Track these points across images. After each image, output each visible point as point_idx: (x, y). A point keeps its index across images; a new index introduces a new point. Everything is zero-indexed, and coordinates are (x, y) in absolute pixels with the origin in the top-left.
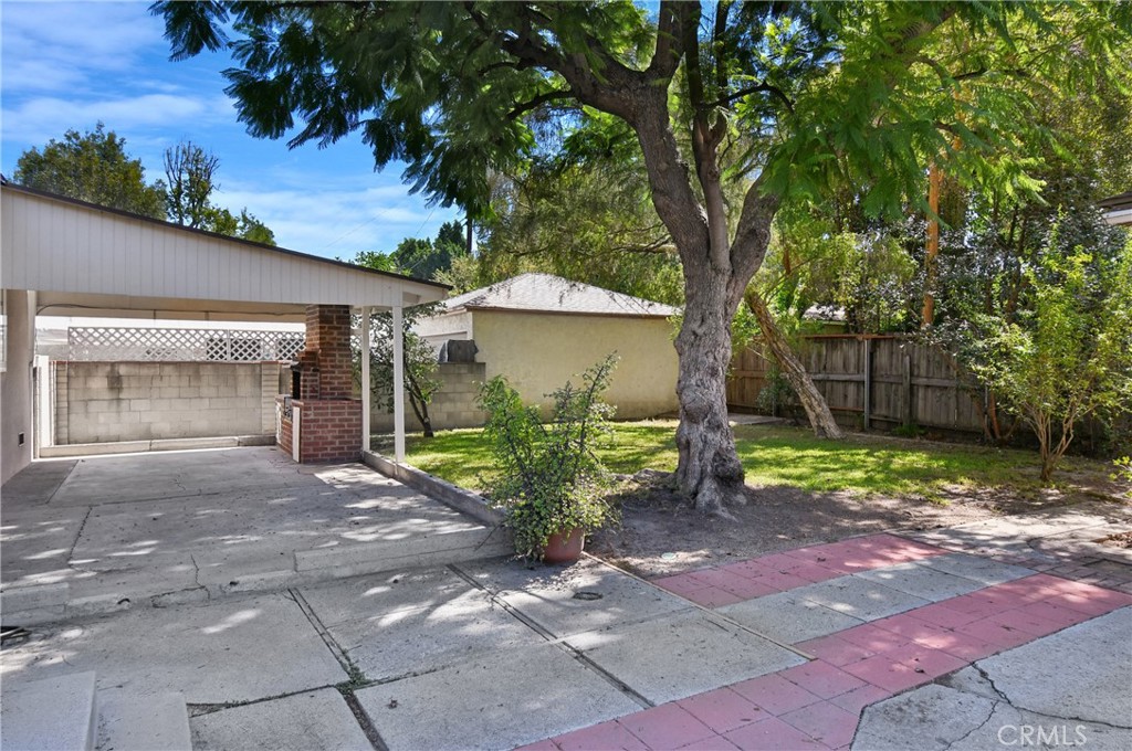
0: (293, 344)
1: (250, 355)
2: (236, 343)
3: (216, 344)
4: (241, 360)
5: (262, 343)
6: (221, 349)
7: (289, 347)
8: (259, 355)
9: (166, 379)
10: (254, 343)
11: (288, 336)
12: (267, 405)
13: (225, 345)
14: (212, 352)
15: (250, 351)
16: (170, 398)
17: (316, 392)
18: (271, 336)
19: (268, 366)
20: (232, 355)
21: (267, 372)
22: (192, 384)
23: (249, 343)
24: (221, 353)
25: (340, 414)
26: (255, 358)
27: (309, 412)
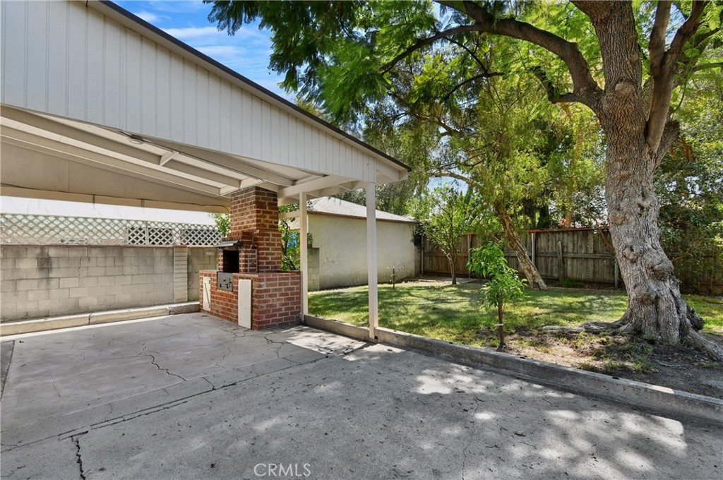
0: (196, 233)
1: (164, 241)
2: (153, 231)
3: (137, 232)
4: (157, 244)
5: (174, 232)
6: (141, 235)
7: (193, 236)
8: (171, 241)
9: (93, 260)
10: (167, 232)
11: (193, 228)
12: (178, 280)
13: (144, 232)
14: (133, 238)
15: (164, 238)
16: (97, 276)
17: (255, 266)
18: (180, 227)
19: (179, 250)
20: (150, 240)
21: (178, 254)
22: (117, 264)
23: (163, 232)
24: (141, 239)
25: (285, 284)
26: (168, 244)
27: (262, 283)
